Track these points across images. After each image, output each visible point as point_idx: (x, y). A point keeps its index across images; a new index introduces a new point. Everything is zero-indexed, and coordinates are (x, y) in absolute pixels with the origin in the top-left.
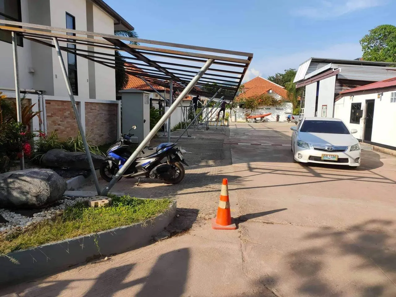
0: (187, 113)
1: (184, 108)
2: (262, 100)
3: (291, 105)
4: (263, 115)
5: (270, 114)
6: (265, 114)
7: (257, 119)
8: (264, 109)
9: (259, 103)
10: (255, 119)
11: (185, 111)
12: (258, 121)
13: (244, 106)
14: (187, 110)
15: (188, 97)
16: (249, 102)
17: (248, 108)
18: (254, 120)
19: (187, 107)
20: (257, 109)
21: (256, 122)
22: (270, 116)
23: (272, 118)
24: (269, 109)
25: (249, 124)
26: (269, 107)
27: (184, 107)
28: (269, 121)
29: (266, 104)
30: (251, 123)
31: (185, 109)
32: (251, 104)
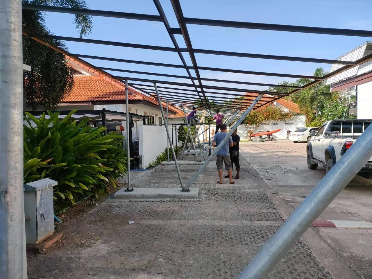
0: (177, 133)
1: (173, 126)
2: (268, 114)
3: (303, 118)
4: (269, 132)
5: (279, 130)
6: (272, 130)
7: (263, 137)
8: (270, 124)
9: (265, 118)
10: (261, 137)
11: (174, 131)
12: (265, 140)
13: (246, 122)
14: (176, 129)
15: (178, 113)
16: (251, 117)
17: (251, 124)
18: (258, 138)
19: (176, 125)
20: (262, 124)
21: (262, 141)
22: (278, 133)
23: (280, 136)
24: (277, 124)
25: (253, 143)
26: (275, 122)
27: (173, 124)
28: (277, 139)
29: (273, 118)
30: (257, 142)
31: (174, 128)
32: (254, 118)
